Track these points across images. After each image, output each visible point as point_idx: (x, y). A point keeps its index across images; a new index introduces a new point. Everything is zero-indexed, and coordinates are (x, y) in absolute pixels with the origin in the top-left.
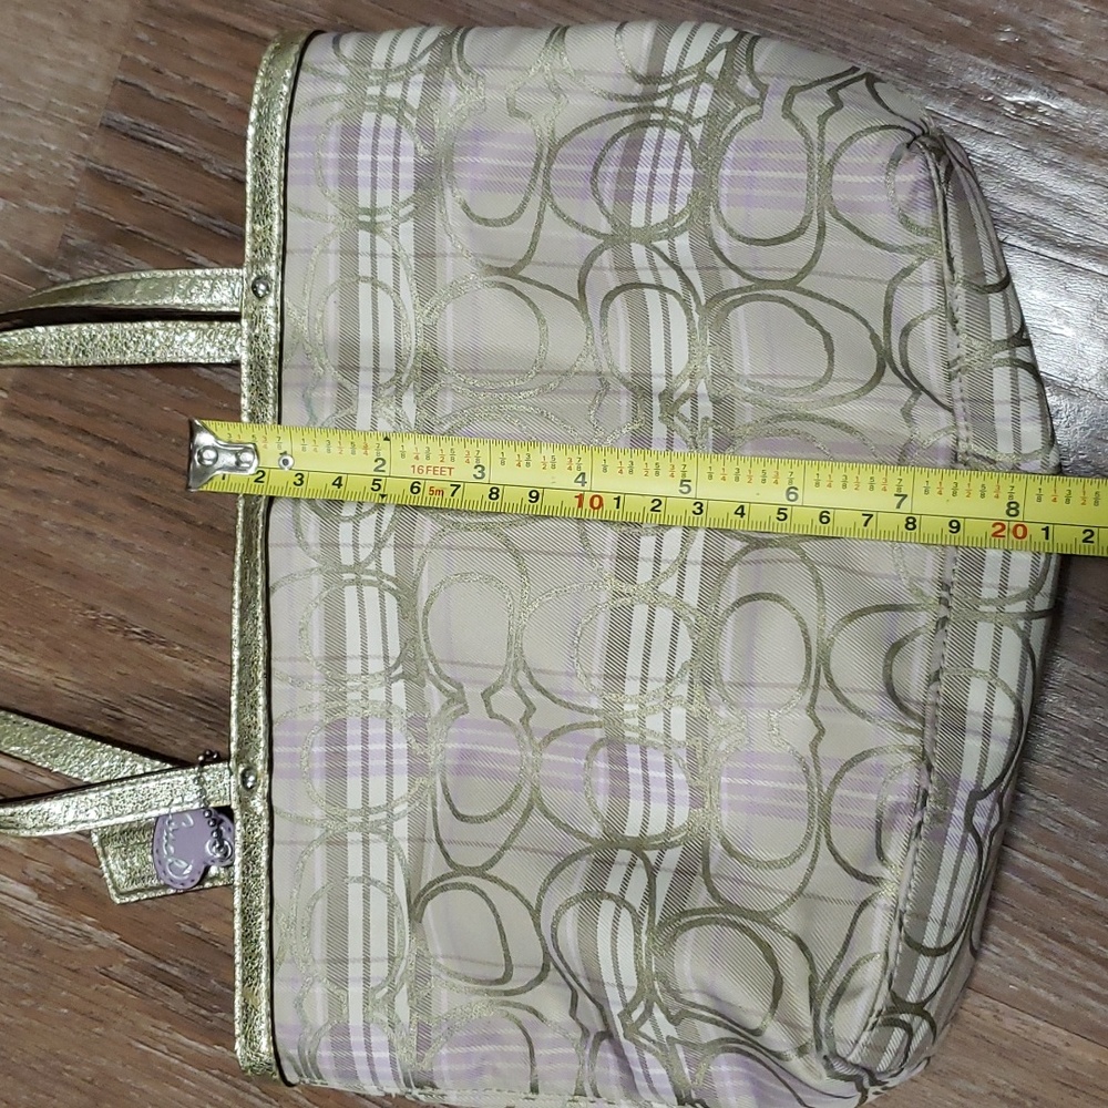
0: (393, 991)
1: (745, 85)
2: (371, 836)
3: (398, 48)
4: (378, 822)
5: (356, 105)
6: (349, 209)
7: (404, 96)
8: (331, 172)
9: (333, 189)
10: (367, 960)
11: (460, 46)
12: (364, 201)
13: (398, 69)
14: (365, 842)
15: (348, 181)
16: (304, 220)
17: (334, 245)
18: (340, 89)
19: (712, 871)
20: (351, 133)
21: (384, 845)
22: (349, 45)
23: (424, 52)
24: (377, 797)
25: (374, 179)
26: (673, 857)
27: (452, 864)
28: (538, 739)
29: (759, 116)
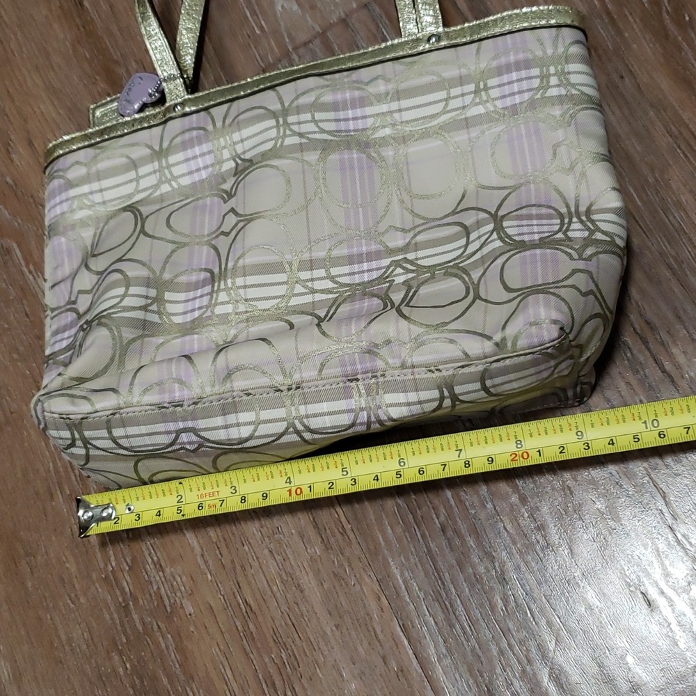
0: (90, 207)
1: (589, 251)
2: (158, 174)
3: (580, 76)
4: (165, 175)
5: (542, 63)
6: (485, 75)
7: (552, 87)
8: (503, 60)
9: (494, 64)
10: (101, 190)
11: (587, 108)
12: (491, 82)
13: (567, 80)
14: (155, 172)
15: (500, 71)
16: (475, 52)
17: (464, 71)
18: (550, 52)
19: (146, 339)
20: (527, 65)
21: (155, 182)
22: (576, 50)
23: (579, 90)
24: (177, 171)
25: (504, 85)
26: (155, 318)
27: (147, 217)
28: (213, 242)
29: (572, 258)
